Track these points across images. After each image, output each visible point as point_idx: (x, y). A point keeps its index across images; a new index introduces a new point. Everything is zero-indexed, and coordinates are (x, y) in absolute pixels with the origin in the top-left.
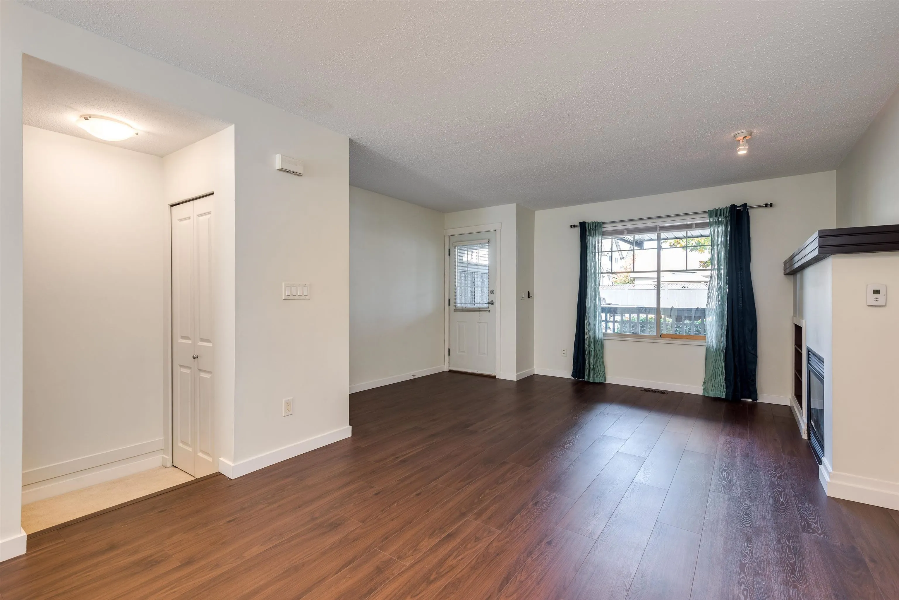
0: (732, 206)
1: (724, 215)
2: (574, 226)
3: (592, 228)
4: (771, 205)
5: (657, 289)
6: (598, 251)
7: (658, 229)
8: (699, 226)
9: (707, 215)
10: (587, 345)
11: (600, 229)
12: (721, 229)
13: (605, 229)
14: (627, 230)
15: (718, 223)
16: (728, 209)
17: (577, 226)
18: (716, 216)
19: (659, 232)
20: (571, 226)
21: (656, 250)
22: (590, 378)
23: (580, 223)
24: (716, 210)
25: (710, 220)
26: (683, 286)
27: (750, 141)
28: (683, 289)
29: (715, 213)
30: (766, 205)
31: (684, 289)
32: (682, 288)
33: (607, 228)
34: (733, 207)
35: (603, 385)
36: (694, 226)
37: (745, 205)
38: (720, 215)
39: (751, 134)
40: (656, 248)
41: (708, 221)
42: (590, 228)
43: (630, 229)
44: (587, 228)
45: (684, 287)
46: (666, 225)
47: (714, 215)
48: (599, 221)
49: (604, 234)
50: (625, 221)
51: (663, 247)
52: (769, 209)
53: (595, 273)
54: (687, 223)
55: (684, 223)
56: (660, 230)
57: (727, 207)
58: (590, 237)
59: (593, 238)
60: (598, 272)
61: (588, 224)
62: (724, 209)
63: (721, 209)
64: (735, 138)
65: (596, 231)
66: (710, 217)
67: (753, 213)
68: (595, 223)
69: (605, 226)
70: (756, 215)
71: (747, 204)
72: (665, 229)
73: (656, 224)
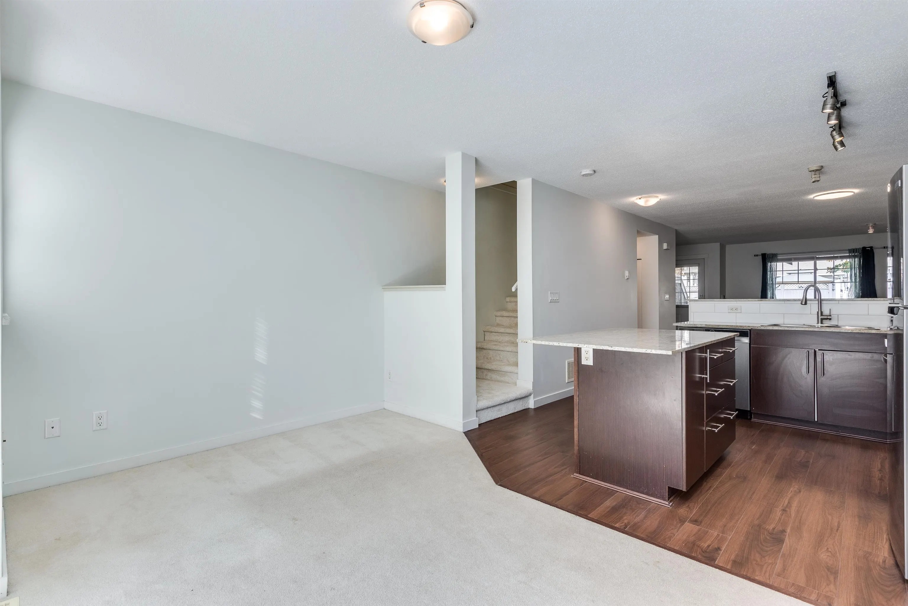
1: (858, 252)
2: (757, 256)
3: (770, 257)
6: (776, 270)
9: (848, 251)
11: (776, 258)
12: (857, 260)
13: (779, 258)
14: (794, 258)
15: (855, 257)
16: (861, 249)
17: (759, 255)
18: (854, 252)
19: (816, 260)
20: (755, 256)
23: (762, 254)
24: (853, 249)
29: (850, 251)
30: (883, 248)
34: (864, 248)
37: (871, 248)
38: (856, 252)
39: (875, 224)
40: (814, 269)
41: (848, 255)
44: (767, 257)
46: (820, 256)
47: (852, 252)
48: (776, 253)
49: (778, 260)
50: (793, 253)
54: (835, 255)
55: (833, 256)
56: (816, 259)
57: (860, 248)
58: (768, 261)
59: (771, 263)
60: (774, 283)
61: (768, 254)
62: (859, 249)
63: (856, 249)
64: (867, 225)
65: (773, 259)
66: (849, 253)
67: (875, 251)
68: (773, 254)
69: (779, 256)
70: (878, 253)
71: (873, 246)
72: (818, 258)
73: (814, 256)
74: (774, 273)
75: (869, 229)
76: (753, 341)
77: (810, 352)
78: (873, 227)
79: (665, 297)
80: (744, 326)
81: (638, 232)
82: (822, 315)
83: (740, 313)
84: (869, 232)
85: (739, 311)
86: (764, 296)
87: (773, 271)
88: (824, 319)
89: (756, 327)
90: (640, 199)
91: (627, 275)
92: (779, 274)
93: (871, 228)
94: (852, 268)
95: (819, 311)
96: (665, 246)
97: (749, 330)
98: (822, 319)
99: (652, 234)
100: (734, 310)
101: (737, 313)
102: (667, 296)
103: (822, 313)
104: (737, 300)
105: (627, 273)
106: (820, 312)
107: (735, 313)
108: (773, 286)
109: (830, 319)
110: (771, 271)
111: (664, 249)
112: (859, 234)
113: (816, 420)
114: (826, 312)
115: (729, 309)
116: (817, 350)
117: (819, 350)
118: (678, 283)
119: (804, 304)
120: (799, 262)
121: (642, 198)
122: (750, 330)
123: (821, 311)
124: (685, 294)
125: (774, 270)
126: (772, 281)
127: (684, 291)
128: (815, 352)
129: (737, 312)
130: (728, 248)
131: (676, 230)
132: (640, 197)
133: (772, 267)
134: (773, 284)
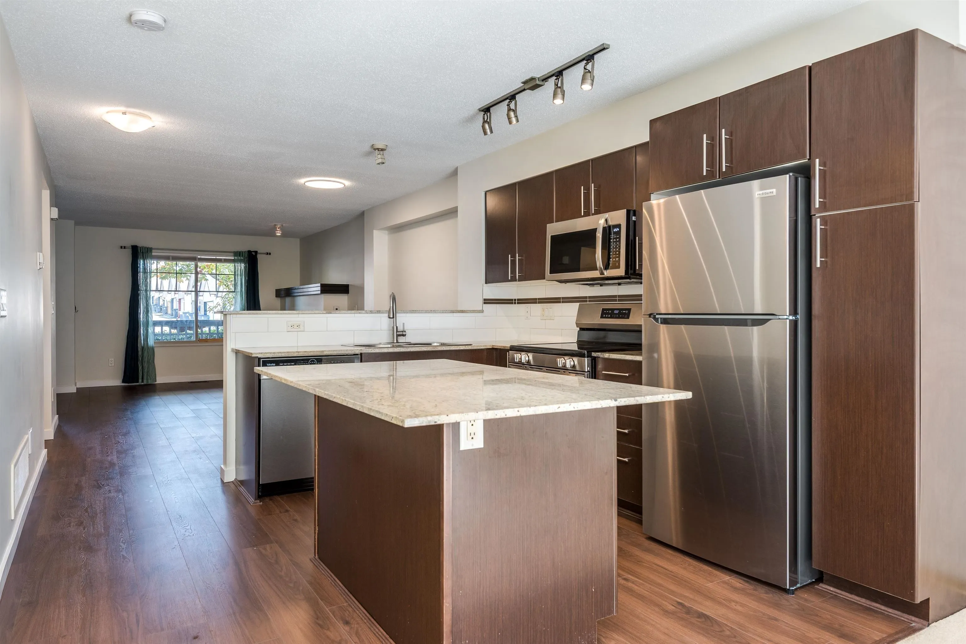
0: (248, 251)
1: (244, 256)
2: (125, 248)
6: (149, 271)
8: (226, 261)
9: (233, 254)
10: (140, 353)
11: (150, 254)
12: (243, 265)
13: (153, 254)
15: (241, 261)
16: (247, 253)
17: (128, 248)
22: (144, 381)
23: (132, 246)
24: (240, 252)
27: (282, 229)
29: (237, 254)
30: (267, 254)
33: (155, 253)
34: (250, 252)
35: (154, 385)
36: (223, 261)
37: (256, 252)
38: (242, 256)
39: (282, 226)
41: (233, 258)
42: (142, 252)
44: (139, 251)
46: (202, 257)
47: (238, 256)
48: (150, 247)
49: (153, 257)
50: (173, 250)
52: (268, 256)
53: (146, 291)
54: (217, 258)
55: (215, 257)
56: (198, 260)
57: (246, 251)
58: (141, 258)
59: (144, 260)
61: (140, 248)
62: (244, 252)
63: (242, 252)
64: (275, 226)
65: (147, 254)
66: (235, 256)
67: (259, 256)
68: (147, 248)
69: (153, 251)
70: (261, 259)
71: (257, 251)
72: (200, 260)
73: (194, 255)
74: (147, 275)
75: (277, 230)
82: (397, 331)
83: (303, 332)
84: (277, 234)
85: (302, 328)
92: (153, 277)
93: (279, 230)
95: (394, 326)
100: (295, 327)
101: (299, 332)
103: (397, 328)
107: (297, 332)
109: (405, 335)
110: (144, 272)
112: (245, 234)
115: (289, 327)
119: (392, 317)
120: (177, 262)
123: (396, 326)
125: (147, 271)
129: (299, 330)
133: (145, 266)
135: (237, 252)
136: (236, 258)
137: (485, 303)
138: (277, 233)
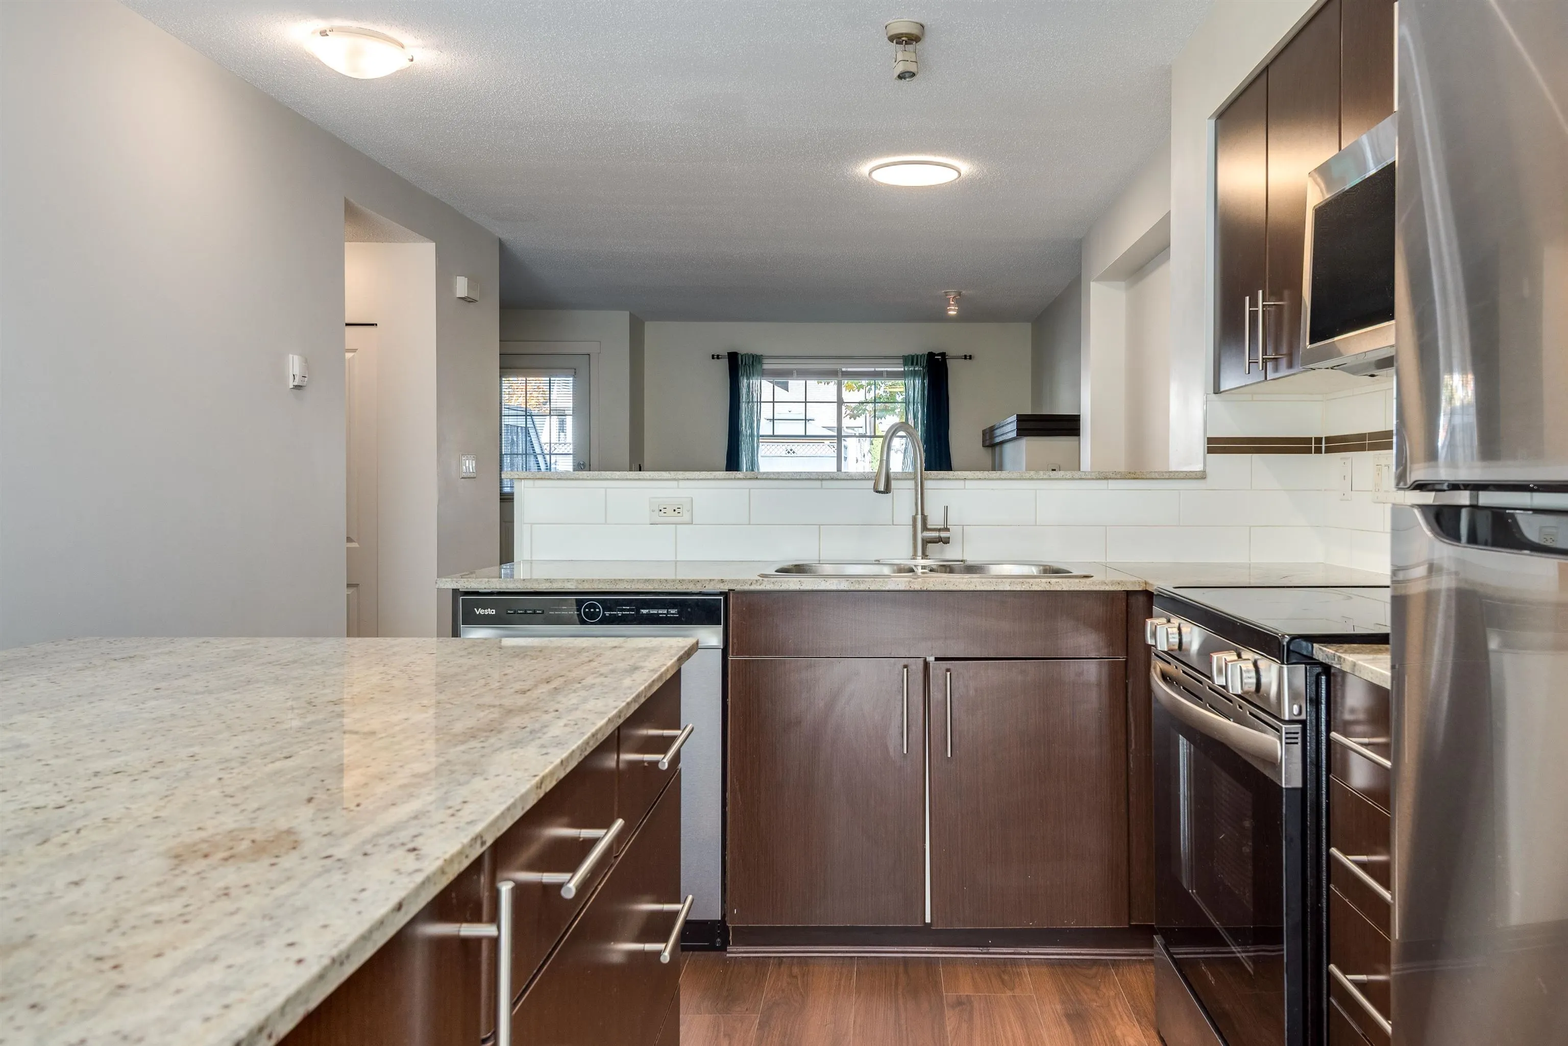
0: (929, 353)
1: (921, 365)
2: (718, 357)
3: (747, 363)
4: (970, 357)
5: (837, 457)
6: (759, 400)
7: (840, 374)
8: (892, 375)
9: (901, 361)
11: (760, 366)
12: (918, 382)
13: (765, 367)
15: (914, 374)
16: (926, 357)
17: (723, 357)
18: (912, 364)
19: (840, 379)
20: (713, 357)
21: (836, 404)
23: (729, 353)
24: (913, 357)
25: (904, 369)
26: (791, 450)
28: (789, 455)
29: (910, 360)
30: (965, 357)
31: (793, 455)
32: (789, 452)
33: (767, 365)
34: (931, 355)
36: (885, 374)
37: (943, 355)
38: (917, 364)
40: (836, 401)
41: (903, 369)
42: (744, 363)
43: (799, 369)
44: (741, 362)
45: (791, 452)
46: (849, 370)
47: (910, 363)
48: (759, 353)
49: (764, 374)
50: (796, 358)
51: (845, 401)
52: (968, 362)
54: (877, 369)
55: (873, 369)
56: (842, 375)
57: (924, 355)
58: (742, 375)
59: (748, 379)
60: (756, 433)
61: (742, 356)
62: (921, 356)
63: (918, 356)
64: (946, 295)
65: (753, 368)
66: (905, 364)
67: (952, 365)
68: (753, 357)
69: (765, 361)
70: (954, 368)
71: (945, 353)
72: (846, 375)
73: (837, 367)
74: (755, 407)
75: (949, 305)
76: (735, 641)
77: (912, 667)
78: (958, 303)
79: (459, 464)
80: (705, 580)
81: (351, 212)
82: (925, 528)
83: (691, 526)
85: (686, 517)
86: (733, 463)
87: (753, 402)
88: (930, 542)
89: (745, 582)
90: (324, 33)
91: (297, 371)
92: (766, 411)
93: (953, 303)
94: (909, 402)
95: (917, 514)
96: (461, 287)
97: (721, 594)
98: (926, 542)
99: (414, 234)
100: (669, 511)
101: (678, 526)
102: (469, 465)
103: (924, 519)
104: (680, 474)
105: (294, 366)
106: (919, 516)
107: (674, 525)
108: (753, 440)
109: (946, 541)
110: (749, 402)
111: (457, 296)
113: (928, 920)
114: (935, 519)
115: (653, 511)
116: (931, 659)
117: (937, 659)
118: (518, 427)
119: (882, 490)
120: (807, 381)
121: (331, 31)
122: (726, 595)
123: (922, 514)
124: (540, 458)
125: (755, 400)
126: (752, 428)
127: (538, 450)
128: (926, 665)
129: (678, 519)
130: (650, 328)
131: (500, 239)
132: (323, 24)
133: (751, 390)
134: (752, 435)
135: (908, 356)
136: (906, 369)
137: (1210, 451)
138: (950, 310)
